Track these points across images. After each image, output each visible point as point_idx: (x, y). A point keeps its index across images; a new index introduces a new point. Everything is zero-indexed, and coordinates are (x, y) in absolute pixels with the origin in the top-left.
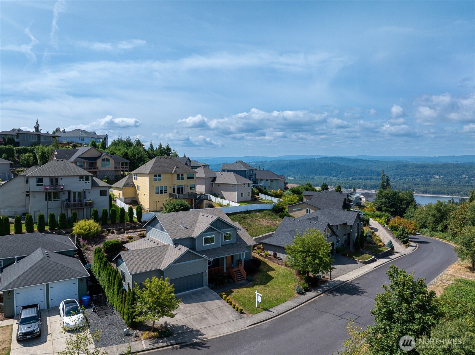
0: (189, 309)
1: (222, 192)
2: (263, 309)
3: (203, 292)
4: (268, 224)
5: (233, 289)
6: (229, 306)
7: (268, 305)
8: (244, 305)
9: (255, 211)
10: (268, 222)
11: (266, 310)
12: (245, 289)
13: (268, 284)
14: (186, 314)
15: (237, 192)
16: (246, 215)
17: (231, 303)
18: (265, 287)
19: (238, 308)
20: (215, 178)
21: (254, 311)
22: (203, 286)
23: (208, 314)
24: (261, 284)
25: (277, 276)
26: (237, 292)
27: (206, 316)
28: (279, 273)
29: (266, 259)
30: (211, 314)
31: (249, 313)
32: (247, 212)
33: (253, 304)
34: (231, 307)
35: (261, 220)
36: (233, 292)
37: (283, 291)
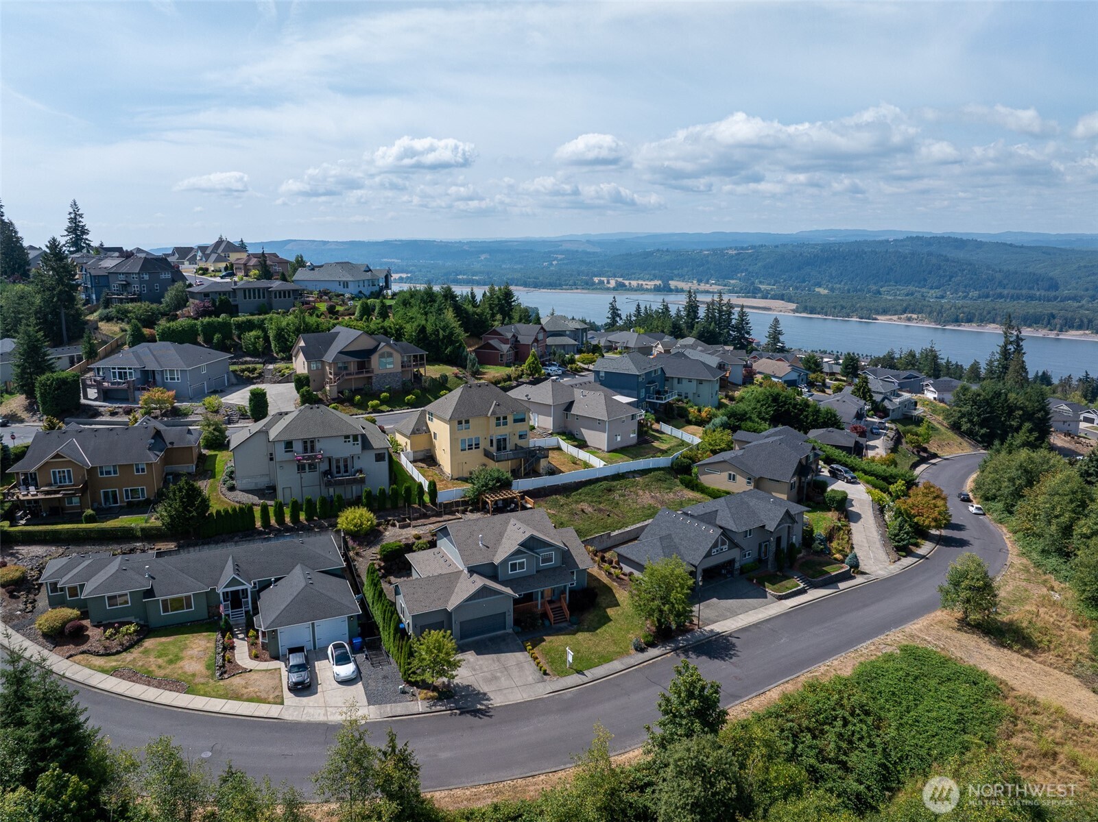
0: (481, 662)
1: (583, 430)
2: (575, 670)
3: (503, 638)
4: (651, 502)
5: (546, 635)
6: (532, 662)
7: (584, 664)
8: (552, 662)
9: (635, 473)
10: (652, 497)
11: (580, 672)
12: (562, 637)
13: (598, 631)
14: (475, 670)
15: (606, 434)
16: (615, 483)
17: (535, 658)
18: (592, 635)
19: (541, 668)
20: (570, 405)
21: (562, 672)
22: (505, 629)
23: (502, 672)
24: (588, 630)
25: (617, 617)
26: (550, 642)
27: (499, 674)
28: (623, 613)
29: (615, 584)
30: (506, 673)
31: (554, 675)
32: (618, 477)
34: (533, 664)
35: (641, 492)
36: (544, 640)
37: (615, 643)
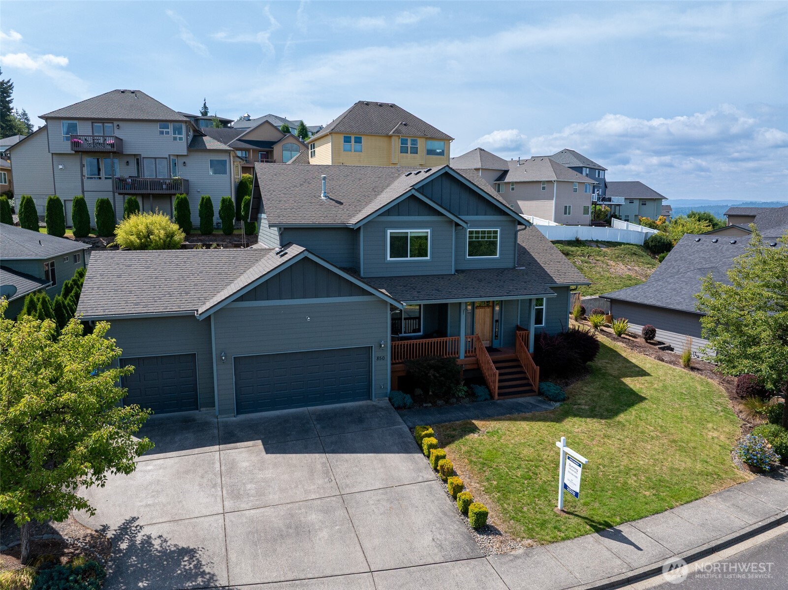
1: (520, 203)
9: (598, 243)
10: (629, 269)
11: (603, 528)
15: (554, 202)
16: (574, 249)
17: (446, 474)
19: (467, 504)
20: (505, 172)
22: (369, 398)
23: (327, 511)
25: (655, 394)
29: (620, 344)
31: (515, 534)
32: (577, 243)
33: (546, 491)
35: (611, 263)
